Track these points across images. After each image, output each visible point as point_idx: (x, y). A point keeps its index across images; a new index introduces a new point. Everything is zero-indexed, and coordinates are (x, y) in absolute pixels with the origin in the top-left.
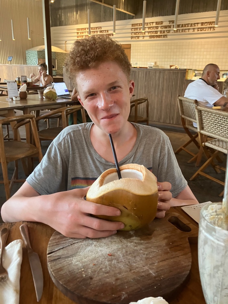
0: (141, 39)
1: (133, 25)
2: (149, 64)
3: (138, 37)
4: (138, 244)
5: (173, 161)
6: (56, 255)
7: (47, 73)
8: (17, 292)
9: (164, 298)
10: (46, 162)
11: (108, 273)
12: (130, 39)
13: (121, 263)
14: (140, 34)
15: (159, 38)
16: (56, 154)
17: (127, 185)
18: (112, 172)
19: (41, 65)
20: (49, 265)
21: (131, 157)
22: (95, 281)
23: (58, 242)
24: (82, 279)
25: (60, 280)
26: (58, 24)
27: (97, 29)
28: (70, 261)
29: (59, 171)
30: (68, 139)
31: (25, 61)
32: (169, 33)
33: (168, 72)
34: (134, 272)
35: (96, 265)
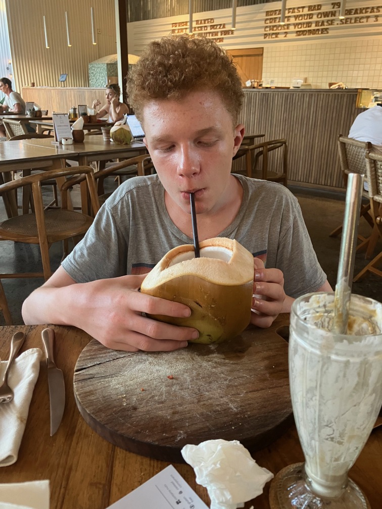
0: (281, 37)
1: (268, 13)
2: (294, 81)
3: (277, 34)
4: (220, 365)
5: (303, 240)
6: (87, 373)
7: (119, 99)
8: (22, 421)
9: (241, 443)
10: (93, 237)
11: (162, 403)
12: (262, 38)
13: (187, 390)
14: (280, 28)
15: (313, 34)
16: (108, 224)
17: (202, 269)
18: (187, 250)
19: (111, 86)
20: (75, 386)
21: (231, 233)
22: (140, 412)
23: (94, 355)
24: (120, 409)
25: (86, 407)
26: (142, 17)
27: (206, 22)
28: (107, 383)
29: (113, 252)
30: (128, 200)
31: (86, 81)
32: (331, 24)
33: (325, 95)
34: (204, 404)
35: (146, 390)
